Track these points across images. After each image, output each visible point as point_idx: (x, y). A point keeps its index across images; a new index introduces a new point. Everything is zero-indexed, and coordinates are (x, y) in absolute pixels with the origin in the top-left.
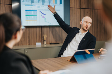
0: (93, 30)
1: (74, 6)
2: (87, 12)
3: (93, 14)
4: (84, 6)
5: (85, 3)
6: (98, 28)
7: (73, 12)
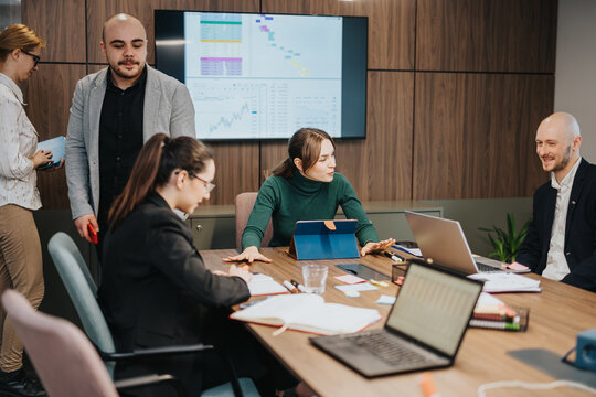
0: (465, 156)
1: (389, 63)
2: (443, 85)
3: (466, 91)
4: (428, 61)
5: (433, 52)
6: (487, 145)
7: (383, 87)
